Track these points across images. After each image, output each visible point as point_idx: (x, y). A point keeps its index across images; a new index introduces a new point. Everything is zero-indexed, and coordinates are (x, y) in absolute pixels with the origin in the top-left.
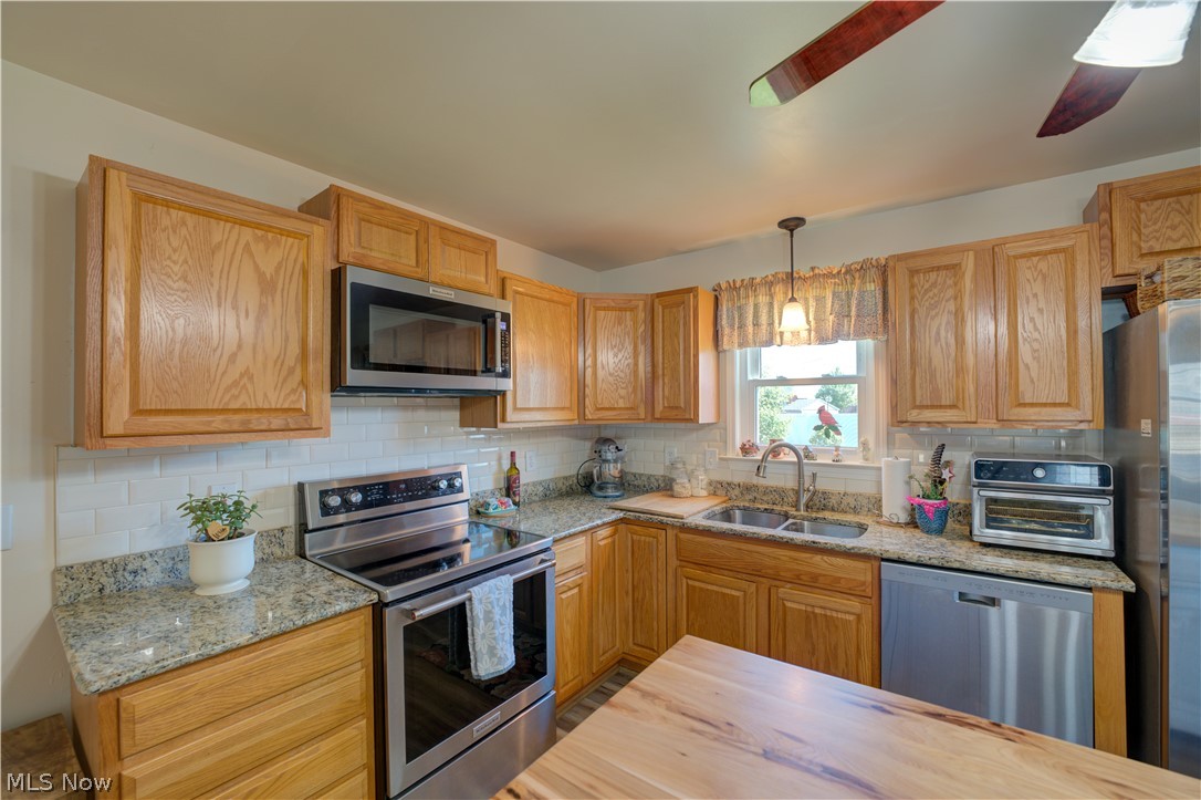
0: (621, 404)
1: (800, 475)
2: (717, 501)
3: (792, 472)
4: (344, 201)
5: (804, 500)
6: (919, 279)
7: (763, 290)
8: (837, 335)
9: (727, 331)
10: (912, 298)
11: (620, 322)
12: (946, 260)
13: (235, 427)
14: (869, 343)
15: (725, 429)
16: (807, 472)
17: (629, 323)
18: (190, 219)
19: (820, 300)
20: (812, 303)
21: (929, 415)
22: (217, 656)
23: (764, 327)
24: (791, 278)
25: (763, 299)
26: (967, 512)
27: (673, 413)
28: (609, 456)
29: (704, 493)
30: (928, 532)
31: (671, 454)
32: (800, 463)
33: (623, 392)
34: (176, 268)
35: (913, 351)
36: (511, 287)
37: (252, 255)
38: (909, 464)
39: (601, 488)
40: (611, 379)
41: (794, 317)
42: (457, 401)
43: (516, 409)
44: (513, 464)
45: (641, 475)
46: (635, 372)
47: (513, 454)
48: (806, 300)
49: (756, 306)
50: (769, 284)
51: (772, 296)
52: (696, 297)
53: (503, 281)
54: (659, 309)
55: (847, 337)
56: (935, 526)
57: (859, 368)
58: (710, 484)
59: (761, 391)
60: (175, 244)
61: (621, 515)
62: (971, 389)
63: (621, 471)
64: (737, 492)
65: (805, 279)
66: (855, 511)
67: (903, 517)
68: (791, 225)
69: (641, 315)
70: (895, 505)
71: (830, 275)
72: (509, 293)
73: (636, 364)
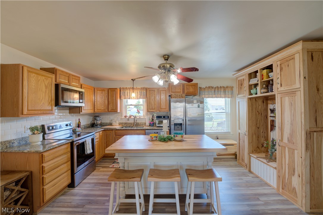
0: (102, 109)
1: (134, 120)
2: (120, 126)
3: (133, 120)
4: (57, 71)
5: (135, 124)
6: (150, 92)
7: (128, 90)
8: (140, 98)
9: (122, 96)
10: (150, 94)
11: (102, 93)
12: (153, 90)
13: (42, 113)
14: (144, 100)
15: (122, 113)
16: (135, 120)
17: (104, 93)
18: (35, 75)
19: (137, 92)
20: (136, 93)
21: (152, 110)
22: (54, 148)
23: (129, 96)
24: (133, 88)
25: (128, 91)
26: (156, 123)
27: (112, 111)
28: (98, 119)
29: (118, 125)
30: (152, 126)
31: (111, 118)
32: (134, 118)
33: (103, 107)
34: (33, 84)
35: (150, 101)
36: (83, 86)
37: (44, 81)
38: (149, 117)
39: (96, 126)
40: (100, 104)
41: (133, 95)
42: (68, 108)
43: (83, 110)
44: (79, 121)
45: (104, 123)
46: (105, 103)
47: (79, 119)
48: (135, 92)
49: (127, 92)
50: (130, 89)
51: (130, 91)
52: (117, 90)
53: (81, 85)
54: (110, 91)
55: (141, 98)
56: (152, 125)
57: (143, 103)
58: (119, 123)
59: (128, 106)
60: (33, 80)
61: (104, 129)
62: (156, 106)
63: (101, 122)
64: (124, 124)
65: (135, 89)
66: (142, 125)
67: (149, 125)
68: (133, 80)
69: (106, 92)
70: (148, 124)
71: (139, 89)
72: (82, 87)
73: (105, 101)
